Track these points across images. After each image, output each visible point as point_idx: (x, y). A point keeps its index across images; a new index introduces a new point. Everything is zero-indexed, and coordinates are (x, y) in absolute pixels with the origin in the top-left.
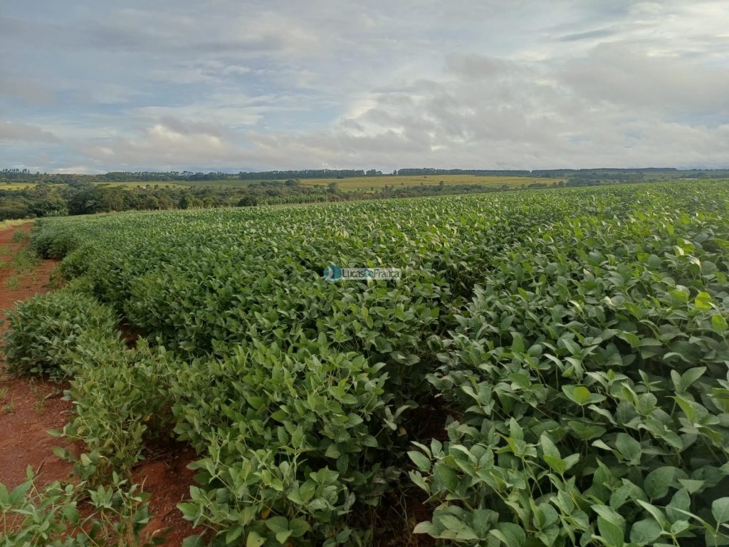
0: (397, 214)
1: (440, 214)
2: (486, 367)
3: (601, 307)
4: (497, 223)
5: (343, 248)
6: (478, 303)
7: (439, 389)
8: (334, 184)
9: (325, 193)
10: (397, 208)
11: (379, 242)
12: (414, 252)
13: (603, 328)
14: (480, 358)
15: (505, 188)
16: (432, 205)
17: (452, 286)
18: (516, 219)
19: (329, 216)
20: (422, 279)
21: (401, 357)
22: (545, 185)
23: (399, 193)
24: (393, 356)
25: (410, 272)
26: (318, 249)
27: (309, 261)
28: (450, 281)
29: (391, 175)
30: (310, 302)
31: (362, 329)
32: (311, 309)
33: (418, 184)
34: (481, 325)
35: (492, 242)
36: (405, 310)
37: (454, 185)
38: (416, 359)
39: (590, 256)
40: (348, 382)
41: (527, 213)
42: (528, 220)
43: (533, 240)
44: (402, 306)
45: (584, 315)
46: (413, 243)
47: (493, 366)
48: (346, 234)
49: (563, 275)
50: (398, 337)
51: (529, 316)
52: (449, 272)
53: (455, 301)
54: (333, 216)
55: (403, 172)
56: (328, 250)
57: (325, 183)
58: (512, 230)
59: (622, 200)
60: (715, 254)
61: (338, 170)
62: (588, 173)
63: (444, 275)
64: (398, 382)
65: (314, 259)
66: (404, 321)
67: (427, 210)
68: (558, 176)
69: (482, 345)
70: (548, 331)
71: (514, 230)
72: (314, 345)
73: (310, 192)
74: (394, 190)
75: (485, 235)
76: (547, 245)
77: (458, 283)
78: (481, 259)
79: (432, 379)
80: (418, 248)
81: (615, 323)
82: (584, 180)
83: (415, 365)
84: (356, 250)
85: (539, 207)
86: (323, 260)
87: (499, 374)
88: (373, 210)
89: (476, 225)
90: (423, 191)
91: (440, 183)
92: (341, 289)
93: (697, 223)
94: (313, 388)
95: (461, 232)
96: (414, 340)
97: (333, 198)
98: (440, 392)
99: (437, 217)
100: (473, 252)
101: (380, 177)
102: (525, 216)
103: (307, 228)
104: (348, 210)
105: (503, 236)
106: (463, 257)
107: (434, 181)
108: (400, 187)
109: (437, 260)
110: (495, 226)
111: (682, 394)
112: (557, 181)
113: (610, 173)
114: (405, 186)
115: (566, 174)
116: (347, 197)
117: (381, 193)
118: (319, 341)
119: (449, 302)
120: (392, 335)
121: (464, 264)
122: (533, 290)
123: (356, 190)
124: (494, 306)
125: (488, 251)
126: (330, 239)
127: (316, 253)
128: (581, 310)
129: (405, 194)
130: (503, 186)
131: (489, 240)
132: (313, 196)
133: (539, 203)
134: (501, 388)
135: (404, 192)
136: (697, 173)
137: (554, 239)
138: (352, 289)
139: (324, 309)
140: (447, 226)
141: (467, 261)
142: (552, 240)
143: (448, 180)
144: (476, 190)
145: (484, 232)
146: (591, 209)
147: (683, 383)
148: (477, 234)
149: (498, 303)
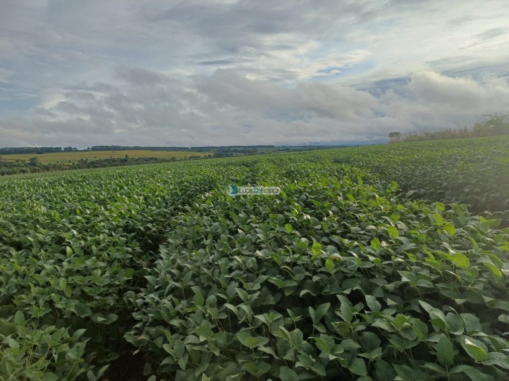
0: (91, 187)
1: (127, 185)
2: (175, 322)
3: (254, 259)
4: (172, 190)
5: (41, 221)
6: (164, 263)
7: (136, 346)
8: (35, 159)
9: (27, 166)
10: (91, 181)
11: (76, 214)
12: (108, 220)
13: (258, 275)
14: (169, 314)
15: (173, 160)
16: (120, 177)
17: (142, 244)
18: (184, 186)
19: (28, 190)
20: (115, 244)
21: (100, 319)
22: (200, 157)
23: (94, 165)
24: (93, 319)
25: (104, 239)
26: (15, 224)
27: (6, 237)
28: (139, 241)
29: (85, 150)
30: (8, 277)
31: (61, 299)
32: (9, 285)
33: (108, 157)
34: (168, 283)
35: (169, 204)
36: (102, 275)
37: (137, 158)
38: (114, 317)
39: (239, 217)
40: (48, 358)
41: (192, 182)
42: (193, 187)
43: (199, 205)
44: (99, 272)
45: (244, 266)
46: (107, 213)
47: (180, 321)
48: (43, 209)
49: (224, 232)
50: (97, 300)
51: (203, 270)
52: (138, 233)
53: (144, 257)
54: (32, 189)
55: (95, 149)
56: (26, 225)
57: (27, 158)
58: (182, 195)
59: (251, 171)
60: (313, 211)
61: (38, 147)
62: (226, 149)
63: (134, 237)
64: (100, 339)
65: (10, 234)
66: (101, 285)
67: (117, 182)
68: (207, 151)
69: (169, 301)
70: (219, 282)
71: (184, 194)
72: (11, 324)
73: (11, 165)
74: (88, 162)
75: (164, 199)
76: (209, 209)
77: (146, 240)
78: (162, 219)
79: (129, 337)
80: (112, 217)
81: (265, 270)
82: (224, 153)
83: (114, 323)
84: (53, 223)
85: (199, 177)
86: (21, 235)
87: (186, 326)
88: (70, 182)
89: (157, 193)
90: (112, 163)
91: (126, 156)
92: (40, 261)
93: (299, 188)
94: (9, 373)
95: (146, 199)
96: (111, 301)
97: (35, 169)
98: (137, 348)
99: (126, 188)
100: (156, 215)
101: (76, 153)
102: (190, 183)
103: (6, 202)
104: (47, 184)
105: (177, 199)
106: (149, 220)
107: (121, 155)
108: (93, 160)
109: (127, 224)
110: (170, 193)
111: (317, 324)
112: (207, 154)
113: (239, 149)
114: (98, 159)
115: (212, 150)
116: (47, 168)
117: (77, 165)
118: (16, 320)
119: (140, 258)
120: (90, 299)
121: (150, 225)
122: (204, 247)
123: (56, 162)
124: (176, 264)
125: (166, 212)
126: (28, 213)
127: (13, 228)
128: (241, 262)
129: (98, 165)
130: (172, 158)
131: (167, 204)
132: (15, 169)
133: (199, 173)
134: (189, 341)
135: (97, 163)
136: (285, 148)
137: (213, 203)
138: (52, 261)
139: (23, 284)
140: (135, 196)
141: (152, 222)
142: (212, 205)
143: (132, 155)
144: (153, 161)
145: (163, 198)
146: (233, 178)
147: (316, 316)
148: (158, 200)
149: (179, 261)
